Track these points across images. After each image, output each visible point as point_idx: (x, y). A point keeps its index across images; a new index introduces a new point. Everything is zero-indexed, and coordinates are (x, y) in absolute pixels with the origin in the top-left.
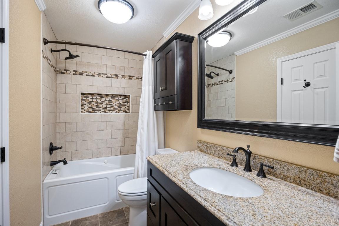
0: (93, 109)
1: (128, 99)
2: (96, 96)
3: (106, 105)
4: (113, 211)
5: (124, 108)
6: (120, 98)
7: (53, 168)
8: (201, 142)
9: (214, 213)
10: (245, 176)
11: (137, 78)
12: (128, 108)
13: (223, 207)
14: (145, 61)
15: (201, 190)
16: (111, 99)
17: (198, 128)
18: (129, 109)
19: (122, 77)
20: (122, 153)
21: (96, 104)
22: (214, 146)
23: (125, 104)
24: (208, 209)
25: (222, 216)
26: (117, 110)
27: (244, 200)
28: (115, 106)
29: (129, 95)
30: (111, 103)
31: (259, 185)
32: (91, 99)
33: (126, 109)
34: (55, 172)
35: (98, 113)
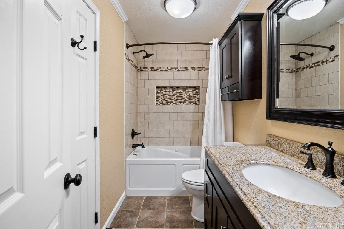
0: (166, 101)
1: (198, 90)
2: (169, 89)
3: (178, 97)
4: (180, 197)
5: (194, 99)
6: (190, 90)
7: (135, 150)
8: (270, 136)
9: (250, 208)
10: (321, 181)
11: (206, 69)
12: (198, 99)
13: (263, 205)
14: (211, 50)
15: (246, 184)
16: (182, 91)
17: (267, 119)
18: (199, 101)
19: (191, 69)
20: (192, 144)
21: (169, 97)
22: (286, 141)
23: (195, 96)
24: (244, 204)
25: (257, 213)
26: (188, 102)
27: (299, 205)
28: (185, 98)
29: (199, 87)
30: (182, 95)
31: (340, 196)
32: (165, 92)
33: (196, 101)
34: (136, 154)
35: (170, 105)
